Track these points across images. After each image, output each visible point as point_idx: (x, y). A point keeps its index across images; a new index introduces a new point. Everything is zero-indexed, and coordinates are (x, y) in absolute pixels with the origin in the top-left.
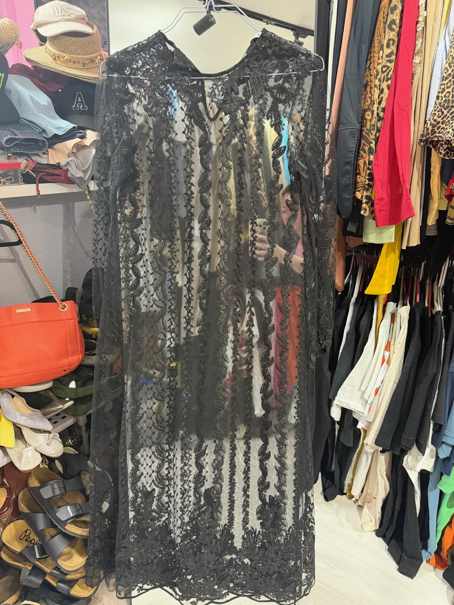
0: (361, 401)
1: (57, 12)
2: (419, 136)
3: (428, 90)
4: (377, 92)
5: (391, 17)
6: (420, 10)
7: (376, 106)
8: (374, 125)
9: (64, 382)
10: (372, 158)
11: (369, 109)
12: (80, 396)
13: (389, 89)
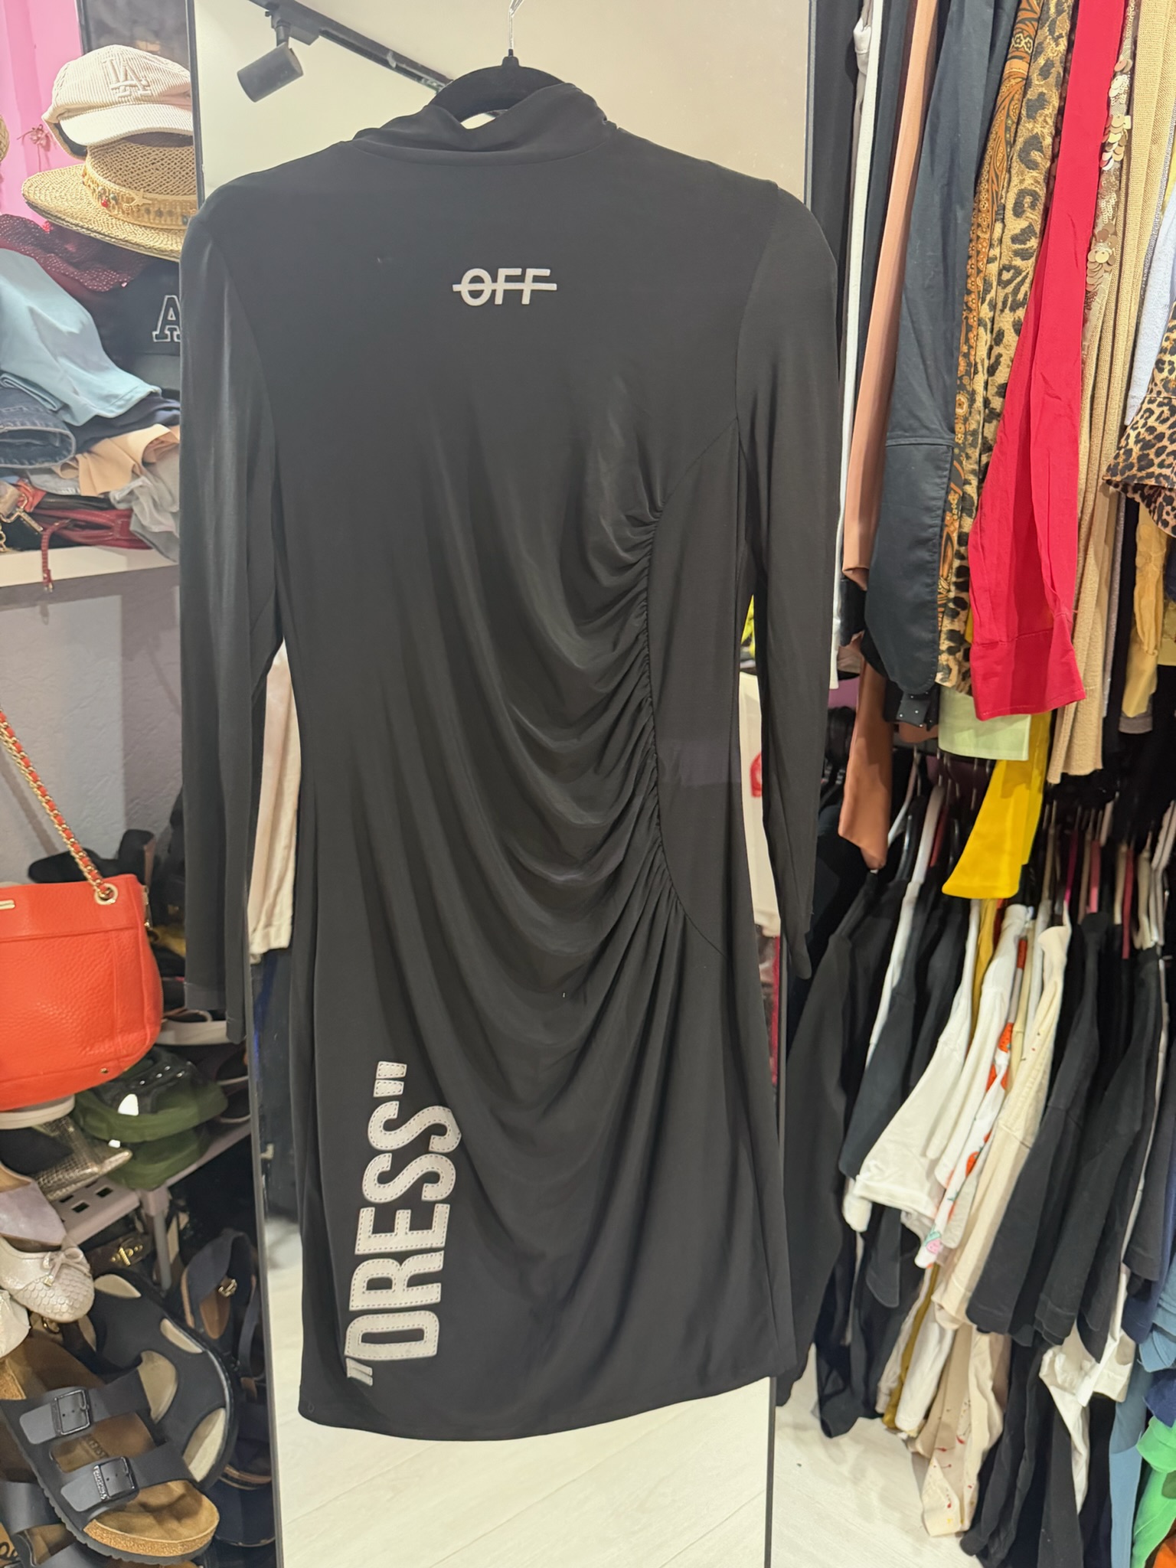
0: (927, 1185)
1: (114, 79)
2: (1104, 468)
3: (1132, 338)
4: (984, 338)
5: (1028, 128)
6: (1112, 112)
7: (981, 378)
8: (974, 433)
9: (107, 1097)
10: (968, 524)
11: (962, 387)
12: (148, 1139)
13: (1018, 332)
